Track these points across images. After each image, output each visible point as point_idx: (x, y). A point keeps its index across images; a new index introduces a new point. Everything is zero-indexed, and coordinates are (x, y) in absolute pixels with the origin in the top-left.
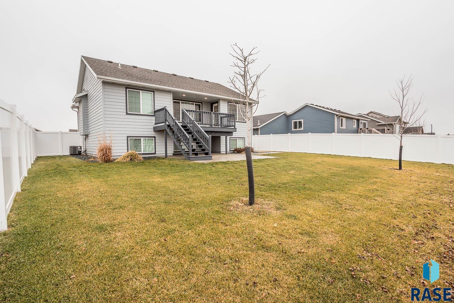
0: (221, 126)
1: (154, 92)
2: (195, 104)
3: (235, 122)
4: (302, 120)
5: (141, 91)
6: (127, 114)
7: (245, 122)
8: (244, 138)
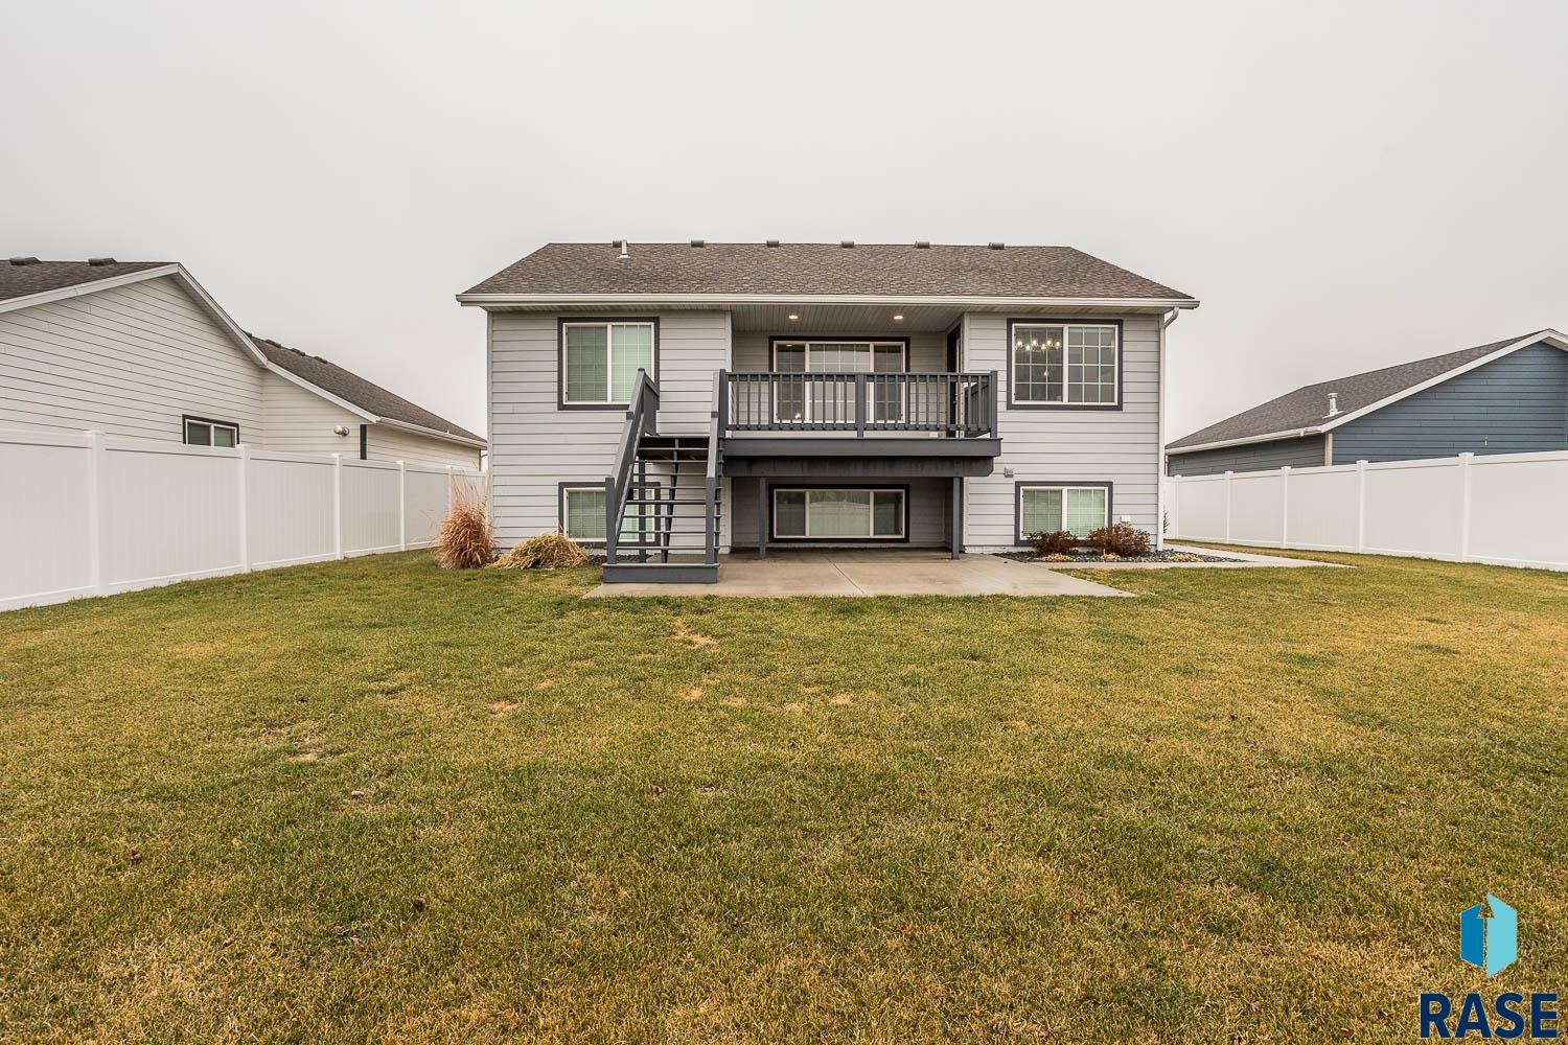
1: (656, 320)
2: (875, 347)
5: (609, 325)
6: (562, 407)
7: (1119, 408)
8: (1110, 484)
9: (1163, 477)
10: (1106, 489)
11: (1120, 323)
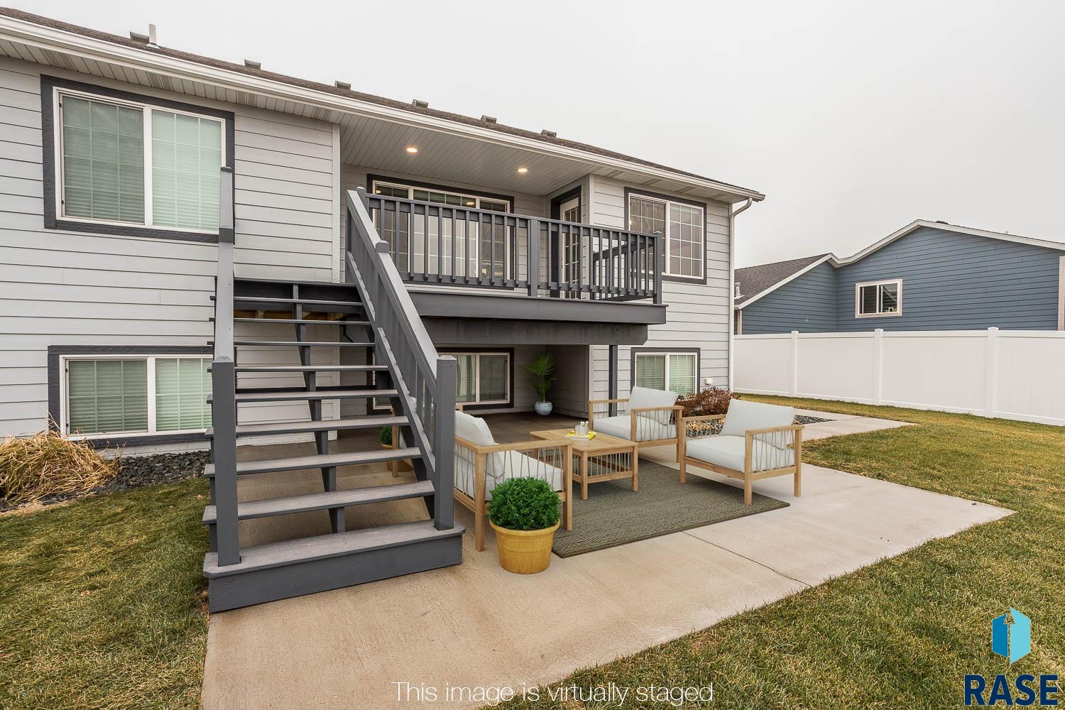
0: (593, 297)
1: (229, 116)
2: (481, 202)
3: (657, 279)
4: (899, 282)
5: (148, 109)
6: (51, 223)
7: (704, 282)
8: (698, 350)
9: (732, 336)
10: (696, 354)
11: (704, 205)
